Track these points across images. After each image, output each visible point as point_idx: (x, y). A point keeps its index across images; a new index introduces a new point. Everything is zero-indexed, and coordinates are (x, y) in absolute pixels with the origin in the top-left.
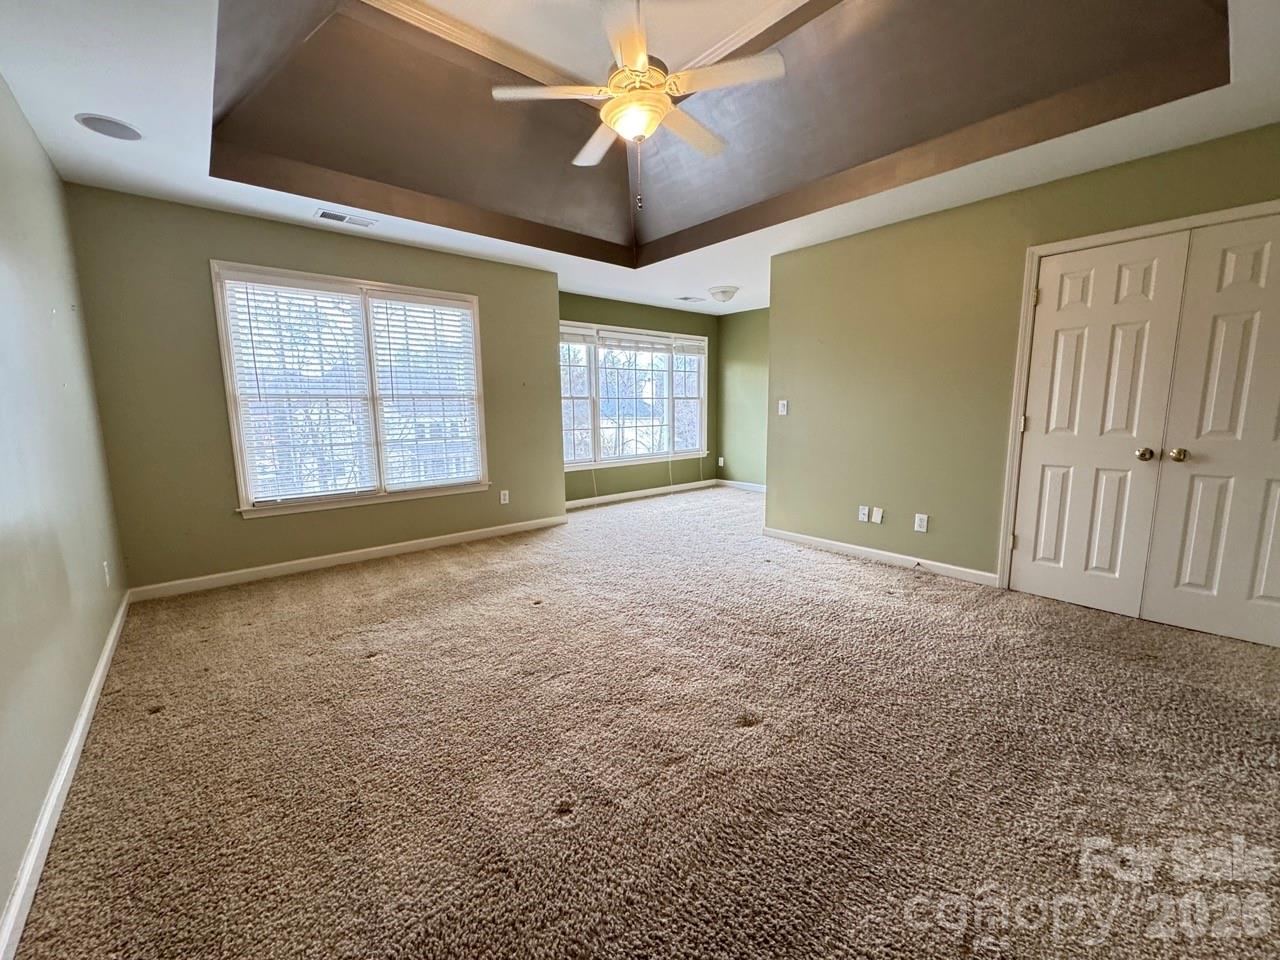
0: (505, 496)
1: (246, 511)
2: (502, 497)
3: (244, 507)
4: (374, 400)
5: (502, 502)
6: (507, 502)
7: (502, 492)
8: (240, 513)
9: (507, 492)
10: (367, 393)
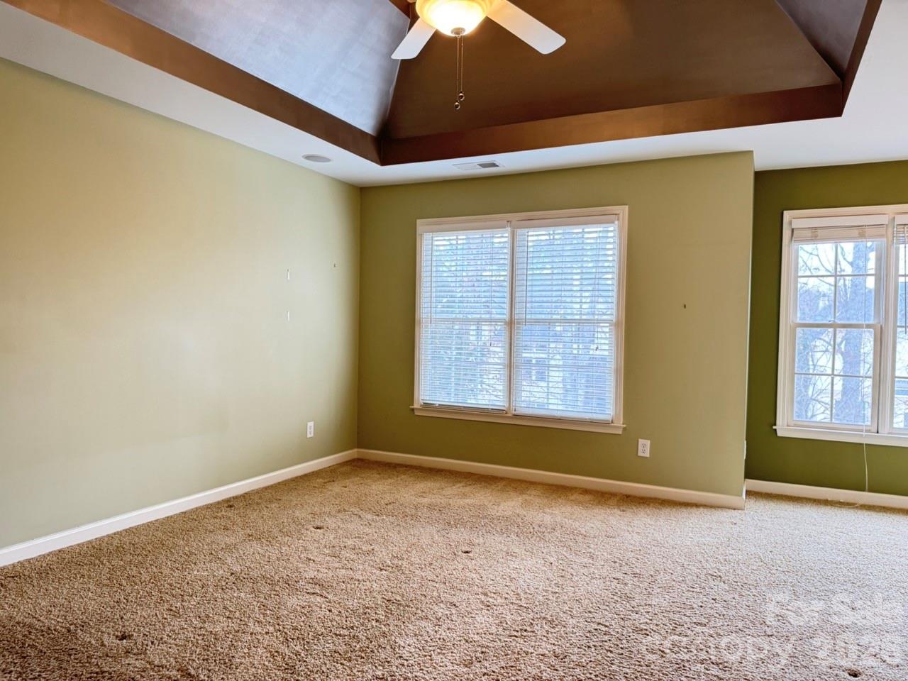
0: (645, 448)
1: (417, 409)
2: (640, 448)
3: (416, 406)
4: (511, 324)
5: (640, 454)
6: (647, 455)
7: (641, 441)
8: (413, 410)
9: (648, 442)
10: (507, 317)
